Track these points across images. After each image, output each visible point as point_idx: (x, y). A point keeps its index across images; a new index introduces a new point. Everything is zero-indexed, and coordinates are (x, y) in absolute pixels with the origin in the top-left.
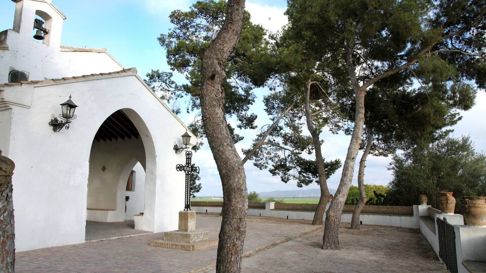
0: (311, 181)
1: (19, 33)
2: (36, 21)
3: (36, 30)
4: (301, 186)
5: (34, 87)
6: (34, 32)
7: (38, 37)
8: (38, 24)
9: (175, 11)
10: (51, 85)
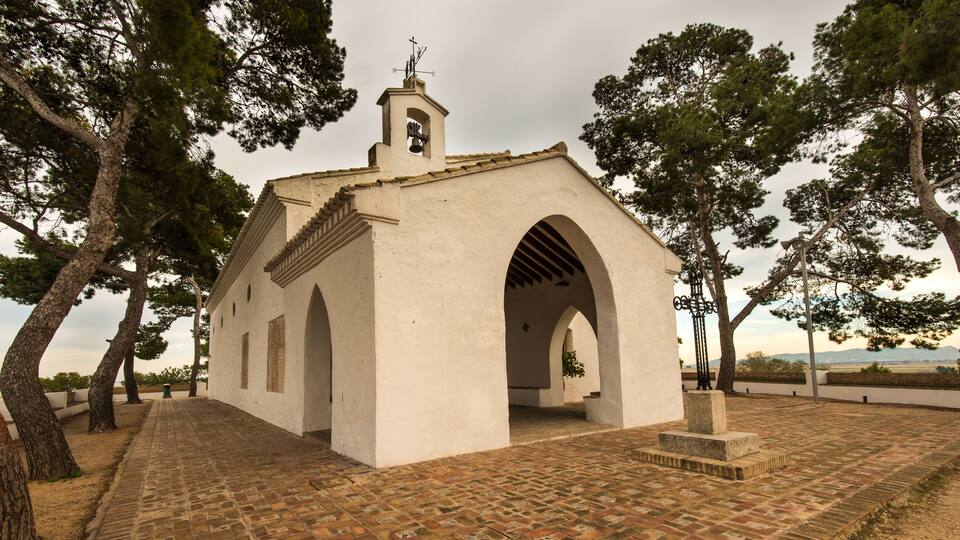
0: (900, 342)
1: (390, 145)
2: (410, 126)
3: (411, 138)
4: (878, 350)
5: (403, 187)
6: (410, 142)
7: (415, 149)
8: (412, 130)
9: (601, 80)
10: (428, 182)
